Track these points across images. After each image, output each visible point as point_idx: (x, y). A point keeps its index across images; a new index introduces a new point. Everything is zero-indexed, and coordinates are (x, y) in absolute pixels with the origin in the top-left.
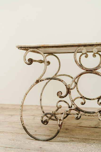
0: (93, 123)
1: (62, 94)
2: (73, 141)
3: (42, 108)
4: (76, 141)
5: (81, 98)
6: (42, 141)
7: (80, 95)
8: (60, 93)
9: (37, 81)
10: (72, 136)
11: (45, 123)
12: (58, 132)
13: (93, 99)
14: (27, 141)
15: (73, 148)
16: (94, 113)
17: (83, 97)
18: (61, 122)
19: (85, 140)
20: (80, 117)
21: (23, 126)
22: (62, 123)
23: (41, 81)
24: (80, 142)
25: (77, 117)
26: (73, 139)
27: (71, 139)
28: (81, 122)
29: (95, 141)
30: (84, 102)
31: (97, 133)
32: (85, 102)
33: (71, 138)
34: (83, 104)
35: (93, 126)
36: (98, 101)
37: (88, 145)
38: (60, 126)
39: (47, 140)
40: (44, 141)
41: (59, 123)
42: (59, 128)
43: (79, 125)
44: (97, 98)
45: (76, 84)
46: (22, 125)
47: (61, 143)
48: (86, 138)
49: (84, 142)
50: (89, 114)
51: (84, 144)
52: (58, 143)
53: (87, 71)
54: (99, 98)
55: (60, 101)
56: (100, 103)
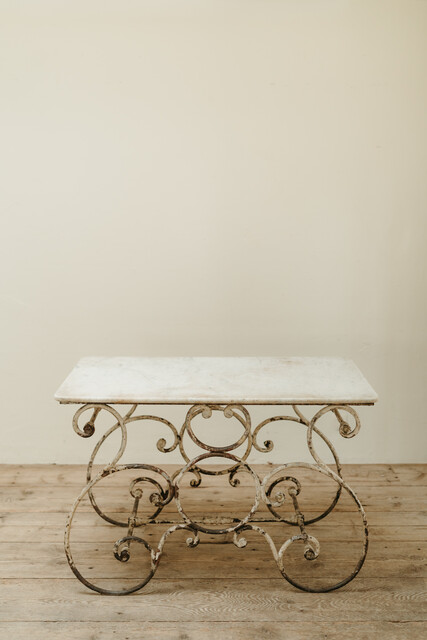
3: (91, 498)
4: (189, 588)
5: (192, 470)
9: (105, 472)
10: (179, 576)
11: (124, 559)
12: (152, 575)
13: (220, 473)
15: (185, 606)
17: (197, 468)
18: (158, 554)
19: (207, 583)
20: (198, 542)
21: (72, 568)
22: (160, 556)
23: (113, 472)
24: (196, 589)
25: (192, 544)
26: (181, 583)
27: (177, 583)
29: (226, 583)
30: (197, 480)
32: (200, 481)
33: (175, 580)
34: (195, 485)
36: (231, 477)
37: (213, 596)
38: (156, 562)
39: (127, 594)
40: (120, 595)
41: (153, 557)
42: (153, 567)
44: (229, 471)
45: (178, 440)
47: (158, 596)
48: (207, 575)
49: (205, 589)
51: (206, 593)
52: (151, 597)
54: (233, 471)
55: (139, 479)
56: (236, 482)
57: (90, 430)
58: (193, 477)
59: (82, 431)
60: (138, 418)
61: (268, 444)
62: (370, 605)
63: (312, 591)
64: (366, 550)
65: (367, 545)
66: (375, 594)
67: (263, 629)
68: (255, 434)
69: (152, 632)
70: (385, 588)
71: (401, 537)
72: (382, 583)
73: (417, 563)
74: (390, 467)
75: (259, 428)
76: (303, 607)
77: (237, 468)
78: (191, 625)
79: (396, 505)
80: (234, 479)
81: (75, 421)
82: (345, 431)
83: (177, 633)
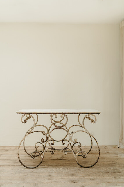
0: (59, 157)
1: (44, 140)
2: (49, 167)
3: (24, 148)
4: (51, 167)
5: (52, 140)
6: (31, 168)
7: (51, 138)
9: (29, 133)
10: (48, 165)
12: (41, 162)
13: (60, 141)
14: (23, 169)
15: (50, 170)
17: (53, 140)
18: (43, 156)
19: (56, 166)
20: (54, 153)
23: (31, 133)
24: (53, 167)
25: (52, 153)
28: (52, 157)
29: (61, 166)
30: (53, 143)
31: (62, 162)
32: (54, 143)
34: (53, 144)
35: (59, 158)
36: (62, 142)
37: (58, 168)
38: (42, 159)
39: (34, 168)
40: (32, 168)
42: (42, 160)
43: (50, 158)
44: (62, 140)
45: (48, 132)
46: (19, 160)
47: (43, 169)
50: (58, 151)
51: (56, 168)
52: (41, 169)
53: (58, 127)
54: (63, 140)
55: (38, 143)
56: (64, 143)
57: (25, 121)
58: (52, 142)
59: (23, 121)
60: (38, 126)
61: (72, 133)
62: (101, 170)
63: (85, 167)
64: (99, 155)
65: (99, 154)
66: (102, 168)
67: (72, 174)
68: (69, 130)
69: (41, 175)
70: (105, 167)
72: (104, 166)
73: (114, 163)
74: (106, 146)
75: (70, 128)
76: (83, 170)
77: (64, 139)
78: (52, 173)
79: (107, 152)
80: (63, 143)
81: (21, 119)
82: (93, 121)
83: (48, 175)
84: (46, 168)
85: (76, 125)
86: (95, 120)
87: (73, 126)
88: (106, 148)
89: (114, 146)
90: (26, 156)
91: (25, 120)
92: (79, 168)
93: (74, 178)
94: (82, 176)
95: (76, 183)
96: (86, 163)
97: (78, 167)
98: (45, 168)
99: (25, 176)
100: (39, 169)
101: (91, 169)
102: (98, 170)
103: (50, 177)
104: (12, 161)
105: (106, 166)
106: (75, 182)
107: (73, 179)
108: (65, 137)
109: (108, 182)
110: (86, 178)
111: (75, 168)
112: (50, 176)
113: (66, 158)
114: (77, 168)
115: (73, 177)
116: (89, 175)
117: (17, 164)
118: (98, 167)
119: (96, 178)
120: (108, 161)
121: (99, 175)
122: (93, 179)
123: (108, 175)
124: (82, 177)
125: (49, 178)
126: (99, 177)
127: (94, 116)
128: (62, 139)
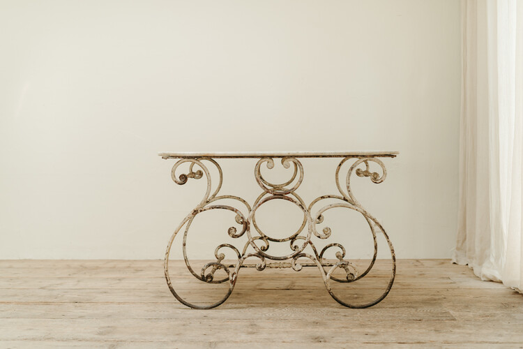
0: (283, 284)
1: (236, 231)
2: (252, 306)
3: (186, 261)
4: (258, 306)
5: (261, 238)
6: (202, 309)
7: (260, 233)
8: (234, 230)
9: (195, 211)
10: (251, 302)
11: (208, 280)
12: (230, 293)
13: (283, 240)
14: (179, 311)
15: (255, 314)
16: (286, 259)
17: (265, 236)
18: (235, 276)
19: (273, 304)
21: (170, 287)
22: (236, 278)
23: (201, 211)
24: (264, 307)
27: (249, 305)
29: (287, 305)
30: (266, 246)
31: (291, 295)
32: (268, 246)
34: (264, 250)
35: (282, 287)
36: (292, 243)
37: (277, 310)
38: (233, 282)
39: (211, 308)
40: (206, 309)
41: (231, 278)
42: (231, 286)
43: (258, 287)
44: (290, 239)
46: (168, 284)
48: (273, 302)
49: (271, 307)
51: (271, 309)
52: (229, 310)
53: (275, 195)
54: (293, 239)
55: (222, 246)
56: (295, 247)
57: (184, 178)
58: (263, 243)
59: (179, 180)
62: (398, 313)
63: (353, 307)
64: (394, 273)
65: (395, 270)
66: (403, 309)
67: (314, 322)
68: (310, 209)
69: (229, 323)
70: (410, 307)
71: (424, 287)
72: (408, 305)
73: (437, 297)
74: (417, 261)
75: (312, 204)
76: (347, 314)
77: (296, 235)
78: (259, 320)
79: (421, 275)
80: (294, 245)
81: (173, 171)
82: (375, 178)
83: (248, 324)
84: (244, 310)
85: (329, 197)
86: (381, 175)
87: (323, 197)
88: (417, 264)
89: (442, 261)
90: (190, 283)
91: (183, 175)
92: (336, 310)
93: (319, 331)
94: (343, 327)
95: (325, 342)
96: (356, 298)
97: (333, 307)
98: (240, 308)
99: (184, 325)
100: (224, 311)
101: (369, 312)
102: (391, 315)
103: (253, 328)
104: (150, 292)
105: (415, 305)
106: (322, 340)
107: (318, 334)
108: (300, 231)
109: (416, 341)
110: (353, 330)
111: (326, 309)
112: (252, 325)
113: (302, 286)
114: (331, 309)
115: (316, 330)
116: (362, 326)
117: (165, 300)
118: (392, 306)
119: (382, 331)
120: (422, 295)
121: (393, 326)
122: (374, 335)
123: (416, 326)
124: (343, 330)
125: (250, 330)
126: (390, 330)
127: (379, 162)
128: (292, 234)
